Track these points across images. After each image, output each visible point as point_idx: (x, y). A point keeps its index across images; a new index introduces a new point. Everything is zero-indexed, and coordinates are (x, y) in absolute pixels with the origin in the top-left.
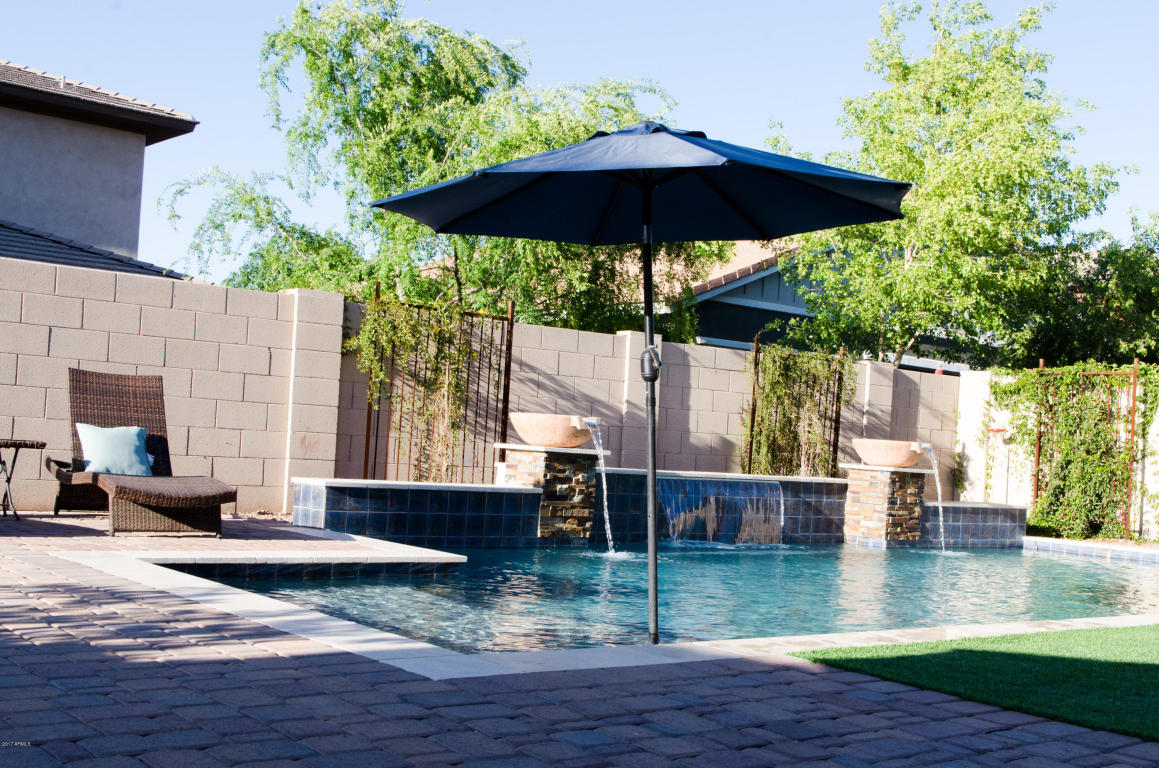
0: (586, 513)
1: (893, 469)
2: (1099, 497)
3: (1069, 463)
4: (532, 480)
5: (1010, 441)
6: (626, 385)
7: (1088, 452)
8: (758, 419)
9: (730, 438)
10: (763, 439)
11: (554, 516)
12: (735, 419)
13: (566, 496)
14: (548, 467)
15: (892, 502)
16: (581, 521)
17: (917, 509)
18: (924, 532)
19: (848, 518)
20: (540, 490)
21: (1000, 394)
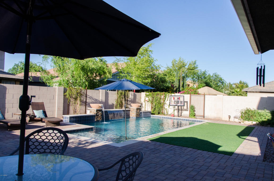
0: (101, 117)
1: (136, 108)
2: (159, 109)
3: (156, 105)
4: (94, 113)
5: (148, 102)
6: (101, 97)
7: (158, 104)
8: (118, 101)
9: (113, 103)
10: (119, 104)
11: (97, 118)
12: (114, 101)
13: (98, 115)
14: (97, 112)
15: (136, 112)
16: (100, 118)
17: (139, 113)
18: (140, 115)
19: (130, 114)
20: (96, 115)
21: (147, 96)
